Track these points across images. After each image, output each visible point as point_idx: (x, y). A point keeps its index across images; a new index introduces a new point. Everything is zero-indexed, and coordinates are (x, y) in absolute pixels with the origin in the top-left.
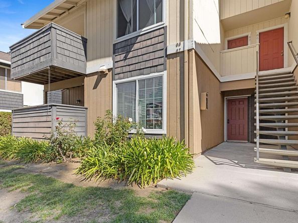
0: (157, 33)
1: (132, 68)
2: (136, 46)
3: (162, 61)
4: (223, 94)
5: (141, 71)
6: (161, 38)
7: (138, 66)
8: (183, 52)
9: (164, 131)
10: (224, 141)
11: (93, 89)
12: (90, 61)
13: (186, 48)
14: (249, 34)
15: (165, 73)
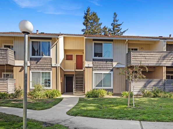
0: (48, 59)
1: (39, 67)
2: (40, 61)
3: (50, 68)
4: (65, 75)
5: (42, 69)
6: (50, 61)
7: (41, 68)
8: (57, 67)
9: (51, 88)
10: (65, 92)
11: (19, 72)
12: (16, 60)
13: (58, 66)
14: (73, 54)
15: (51, 72)
